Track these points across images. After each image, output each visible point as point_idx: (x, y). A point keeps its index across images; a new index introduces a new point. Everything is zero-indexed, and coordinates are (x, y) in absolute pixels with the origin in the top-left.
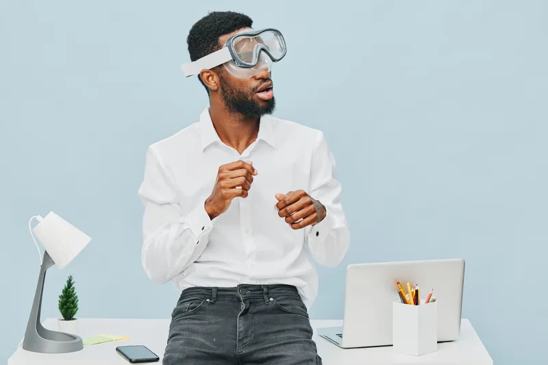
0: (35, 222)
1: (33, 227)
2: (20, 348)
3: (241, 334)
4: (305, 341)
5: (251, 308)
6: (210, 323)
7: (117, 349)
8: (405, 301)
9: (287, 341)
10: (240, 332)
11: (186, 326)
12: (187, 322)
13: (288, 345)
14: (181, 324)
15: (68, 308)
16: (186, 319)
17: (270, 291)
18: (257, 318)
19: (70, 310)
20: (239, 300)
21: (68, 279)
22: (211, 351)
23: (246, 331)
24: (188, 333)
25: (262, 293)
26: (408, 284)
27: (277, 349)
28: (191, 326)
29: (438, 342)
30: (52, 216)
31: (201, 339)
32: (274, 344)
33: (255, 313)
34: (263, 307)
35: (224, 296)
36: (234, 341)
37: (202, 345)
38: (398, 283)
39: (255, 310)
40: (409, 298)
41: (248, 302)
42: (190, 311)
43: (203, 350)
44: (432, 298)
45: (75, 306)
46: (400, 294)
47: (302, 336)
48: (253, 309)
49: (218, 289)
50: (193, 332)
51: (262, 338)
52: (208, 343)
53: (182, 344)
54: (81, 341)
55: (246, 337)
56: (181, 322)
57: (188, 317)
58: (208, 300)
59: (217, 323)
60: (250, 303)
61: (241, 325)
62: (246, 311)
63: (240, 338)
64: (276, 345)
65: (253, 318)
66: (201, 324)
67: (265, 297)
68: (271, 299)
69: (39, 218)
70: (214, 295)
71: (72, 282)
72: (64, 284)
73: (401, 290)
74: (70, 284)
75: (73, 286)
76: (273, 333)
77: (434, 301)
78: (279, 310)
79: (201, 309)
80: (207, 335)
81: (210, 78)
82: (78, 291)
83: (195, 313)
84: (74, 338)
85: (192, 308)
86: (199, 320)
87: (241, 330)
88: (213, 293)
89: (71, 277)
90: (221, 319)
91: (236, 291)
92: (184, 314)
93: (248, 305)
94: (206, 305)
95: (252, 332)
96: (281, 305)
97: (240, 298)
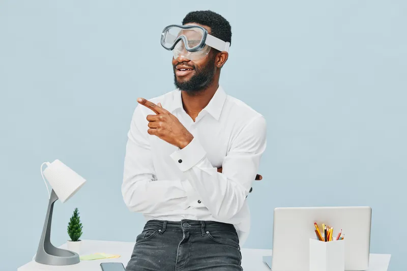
0: (45, 166)
1: (43, 170)
3: (180, 258)
4: (229, 266)
5: (190, 238)
6: (158, 249)
7: (101, 265)
8: (320, 239)
9: (214, 265)
10: (179, 256)
11: (141, 250)
13: (214, 269)
14: (139, 248)
15: (74, 232)
16: (142, 244)
17: (207, 226)
18: (193, 247)
19: (75, 234)
20: (182, 232)
21: (74, 210)
22: (156, 270)
23: (184, 255)
24: (141, 255)
25: (200, 227)
26: (323, 225)
28: (144, 250)
30: (57, 162)
31: (148, 260)
32: (204, 267)
33: (193, 243)
34: (200, 238)
35: (171, 227)
36: (174, 263)
37: (150, 265)
38: (315, 224)
39: (193, 240)
40: (323, 236)
41: (188, 233)
42: (146, 238)
43: (149, 269)
44: (341, 236)
45: (79, 231)
46: (316, 232)
47: (228, 262)
48: (192, 239)
49: (168, 222)
50: (146, 254)
51: (196, 262)
52: (154, 264)
53: (136, 264)
54: (78, 257)
55: (184, 260)
56: (139, 246)
57: (144, 242)
58: (160, 230)
59: (163, 249)
60: (190, 234)
61: (180, 251)
62: (186, 240)
63: (179, 261)
64: (206, 268)
65: (190, 246)
66: (151, 249)
67: (203, 230)
68: (208, 232)
69: (48, 163)
70: (164, 227)
71: (78, 212)
72: (71, 215)
73: (317, 229)
74: (76, 214)
75: (79, 215)
76: (204, 258)
77: (342, 239)
78: (212, 241)
79: (153, 237)
80: (154, 257)
82: (82, 220)
83: (148, 240)
84: (73, 254)
85: (147, 236)
86: (151, 245)
87: (180, 254)
88: (164, 226)
89: (77, 209)
90: (167, 246)
91: (180, 224)
92: (142, 240)
93: (188, 236)
94: (157, 234)
95: (188, 258)
96: (214, 237)
97: (182, 230)
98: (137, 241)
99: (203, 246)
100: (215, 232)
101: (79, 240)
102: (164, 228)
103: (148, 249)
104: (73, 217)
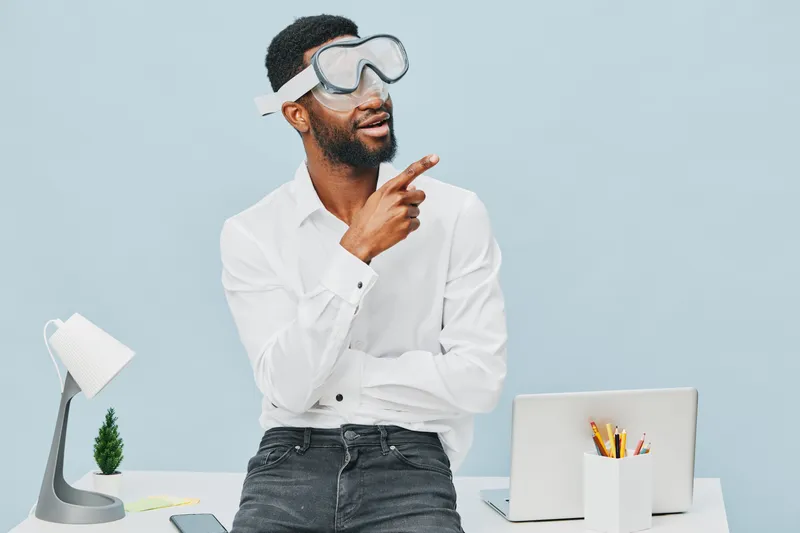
0: (53, 329)
1: (49, 336)
2: (32, 516)
4: (439, 511)
5: (360, 460)
6: (297, 483)
7: (171, 519)
8: (602, 452)
9: (412, 511)
10: (341, 496)
11: (262, 487)
12: (264, 480)
13: (412, 519)
14: (256, 483)
15: (107, 456)
16: (263, 475)
17: (391, 436)
18: (368, 477)
19: (110, 460)
20: (343, 449)
21: (107, 413)
22: (297, 525)
23: (351, 495)
24: (264, 496)
25: (378, 438)
26: (608, 426)
27: (396, 523)
28: (268, 487)
29: (653, 515)
31: (281, 506)
32: (393, 515)
33: (366, 468)
34: (379, 459)
36: (332, 511)
37: (284, 516)
38: (593, 424)
39: (367, 463)
40: (610, 446)
41: (356, 450)
42: (270, 463)
43: (284, 523)
44: (645, 447)
45: (118, 454)
46: (596, 439)
47: (437, 504)
48: (363, 462)
49: (313, 431)
50: (273, 495)
51: (375, 506)
52: (293, 513)
53: (255, 514)
54: (122, 506)
55: (350, 504)
56: (256, 480)
57: (267, 472)
58: (298, 447)
59: (307, 483)
60: (360, 453)
61: (342, 485)
62: (352, 466)
63: (342, 505)
64: (395, 518)
65: (362, 475)
66: (284, 484)
67: (384, 444)
69: (58, 322)
70: (307, 440)
71: (113, 418)
72: (102, 422)
73: (598, 435)
74: (110, 420)
75: (116, 423)
76: (391, 498)
77: (647, 451)
78: (403, 463)
79: (286, 460)
81: (298, 115)
82: (123, 432)
83: (276, 467)
84: (111, 500)
85: (274, 459)
86: (282, 477)
87: (342, 493)
88: (306, 437)
89: (112, 410)
90: (315, 477)
91: (339, 435)
92: (262, 468)
93: (356, 456)
94: (294, 455)
95: (360, 497)
96: (407, 456)
97: (343, 445)
98: (250, 469)
99: (386, 474)
100: (406, 446)
101: (117, 473)
102: (306, 442)
103: (276, 485)
104: (104, 428)
